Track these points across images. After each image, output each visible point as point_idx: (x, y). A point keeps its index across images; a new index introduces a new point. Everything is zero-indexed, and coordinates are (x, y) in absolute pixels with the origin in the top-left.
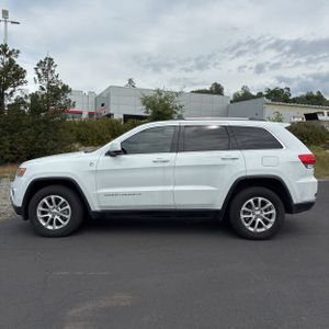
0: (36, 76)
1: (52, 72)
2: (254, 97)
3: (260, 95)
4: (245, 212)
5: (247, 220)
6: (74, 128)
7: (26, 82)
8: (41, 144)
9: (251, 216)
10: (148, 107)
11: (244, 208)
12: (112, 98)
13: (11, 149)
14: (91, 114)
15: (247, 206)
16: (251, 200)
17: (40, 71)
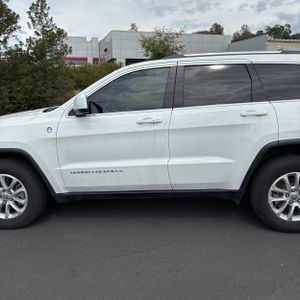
0: (30, 21)
1: (46, 15)
2: (254, 36)
3: (260, 33)
4: (274, 193)
5: (278, 205)
6: (74, 75)
7: (20, 28)
8: (40, 92)
9: (284, 198)
10: (148, 49)
11: (273, 187)
12: (113, 42)
13: (11, 99)
14: (95, 60)
15: (278, 185)
16: (285, 177)
17: (33, 14)
